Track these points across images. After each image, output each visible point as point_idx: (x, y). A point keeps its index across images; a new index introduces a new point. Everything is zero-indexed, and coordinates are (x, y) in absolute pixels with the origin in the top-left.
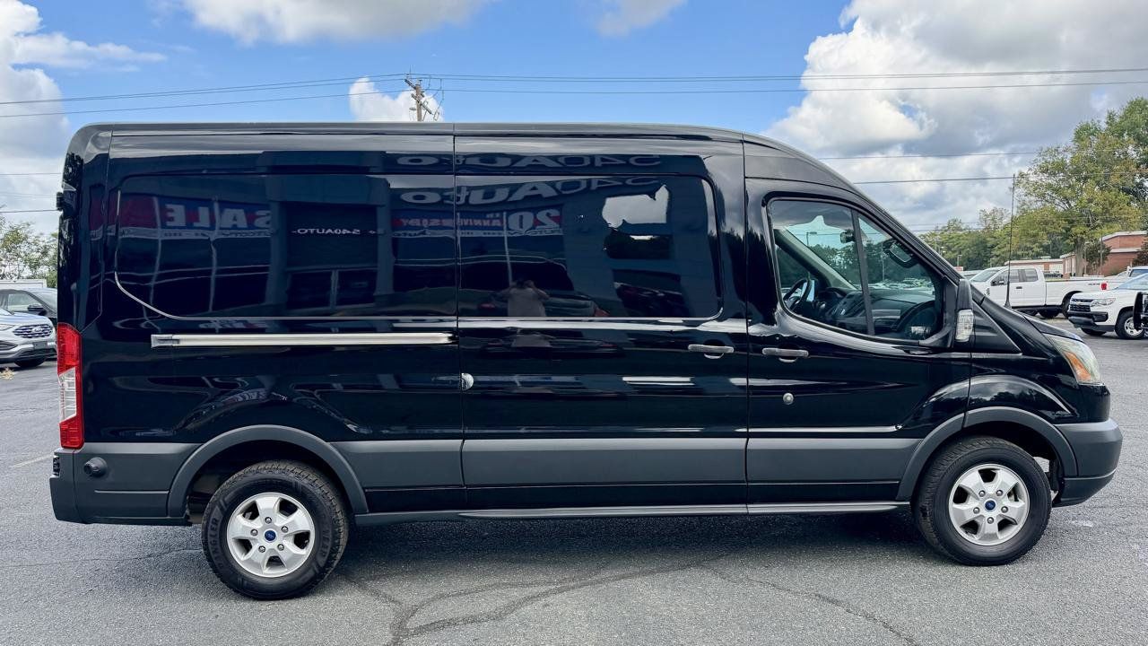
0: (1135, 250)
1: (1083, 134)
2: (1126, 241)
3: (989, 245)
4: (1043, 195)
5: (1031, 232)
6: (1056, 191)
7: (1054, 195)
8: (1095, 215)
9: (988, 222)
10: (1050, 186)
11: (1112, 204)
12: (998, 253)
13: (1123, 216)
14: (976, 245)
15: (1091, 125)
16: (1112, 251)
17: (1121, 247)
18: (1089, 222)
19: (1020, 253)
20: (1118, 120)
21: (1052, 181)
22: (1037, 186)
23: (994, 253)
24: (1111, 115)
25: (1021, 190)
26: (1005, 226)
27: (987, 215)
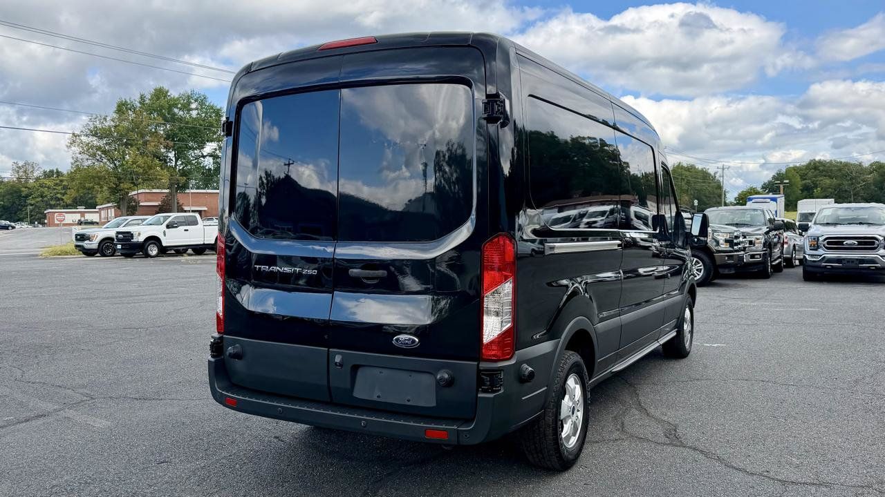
0: (156, 204)
1: (122, 108)
2: (149, 197)
3: (23, 194)
4: (94, 155)
5: (87, 185)
6: (105, 152)
7: (103, 156)
8: (138, 174)
9: (21, 174)
10: (99, 148)
11: (150, 168)
12: (33, 202)
13: (158, 177)
14: (11, 194)
15: (129, 102)
16: (141, 204)
17: (146, 201)
18: (133, 180)
19: (53, 203)
20: (147, 101)
21: (102, 143)
22: (89, 146)
23: (29, 202)
24: (142, 97)
25: (76, 149)
26: (37, 179)
27: (19, 168)
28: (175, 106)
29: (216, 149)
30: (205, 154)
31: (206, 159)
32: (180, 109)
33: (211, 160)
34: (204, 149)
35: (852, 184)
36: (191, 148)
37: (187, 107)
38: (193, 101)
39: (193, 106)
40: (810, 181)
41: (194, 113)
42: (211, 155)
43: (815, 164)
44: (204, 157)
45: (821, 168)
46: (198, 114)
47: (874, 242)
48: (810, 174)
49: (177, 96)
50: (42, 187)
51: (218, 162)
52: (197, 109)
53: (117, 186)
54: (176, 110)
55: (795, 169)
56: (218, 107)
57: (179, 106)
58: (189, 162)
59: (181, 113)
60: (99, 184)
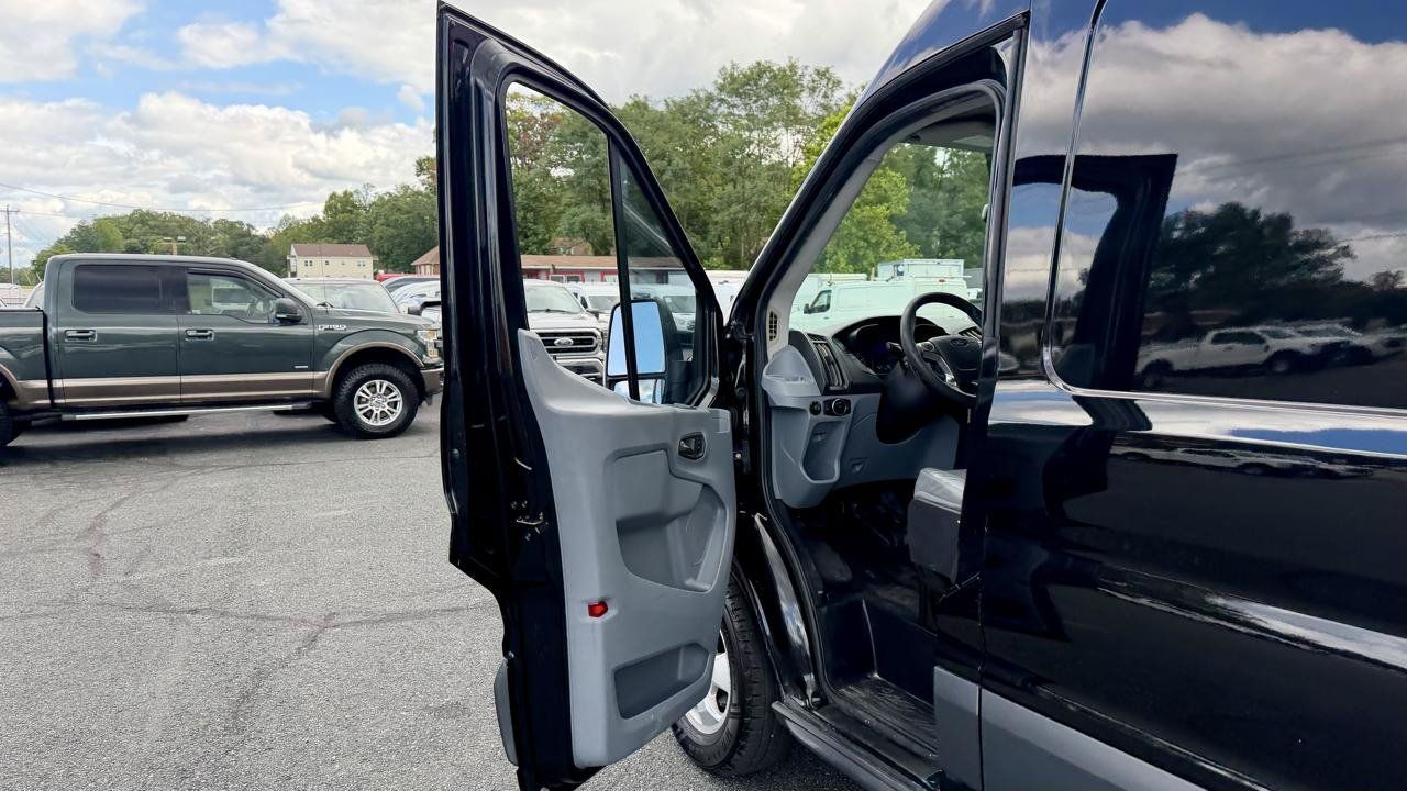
35: (199, 247)
40: (136, 241)
43: (141, 215)
45: (152, 223)
47: (592, 340)
48: (136, 230)
55: (116, 220)
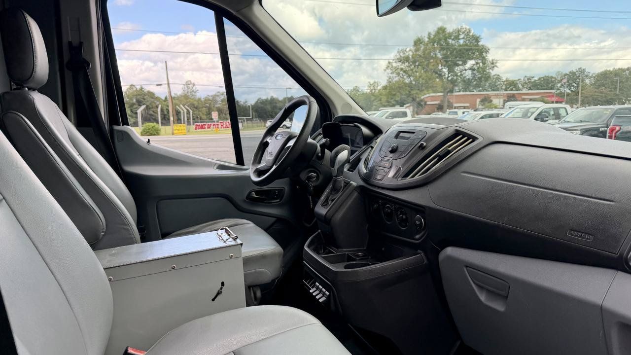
1: (417, 43)
2: (433, 98)
4: (399, 74)
6: (405, 72)
7: (404, 74)
8: (422, 84)
9: (372, 88)
10: (402, 69)
11: (429, 79)
13: (433, 86)
15: (421, 38)
16: (428, 103)
17: (431, 101)
18: (419, 88)
20: (432, 37)
21: (403, 66)
22: (396, 69)
23: (374, 104)
24: (429, 34)
25: (389, 71)
26: (379, 90)
27: (371, 85)
28: (450, 37)
29: (474, 65)
30: (467, 68)
31: (467, 71)
32: (453, 40)
33: (470, 72)
34: (466, 65)
36: (458, 65)
37: (457, 38)
38: (461, 33)
39: (461, 37)
41: (461, 42)
42: (470, 69)
44: (466, 70)
46: (464, 42)
49: (451, 31)
50: (381, 95)
51: (474, 74)
52: (463, 38)
53: (410, 92)
54: (450, 41)
56: (478, 36)
57: (452, 37)
58: (457, 75)
59: (453, 42)
60: (399, 92)
